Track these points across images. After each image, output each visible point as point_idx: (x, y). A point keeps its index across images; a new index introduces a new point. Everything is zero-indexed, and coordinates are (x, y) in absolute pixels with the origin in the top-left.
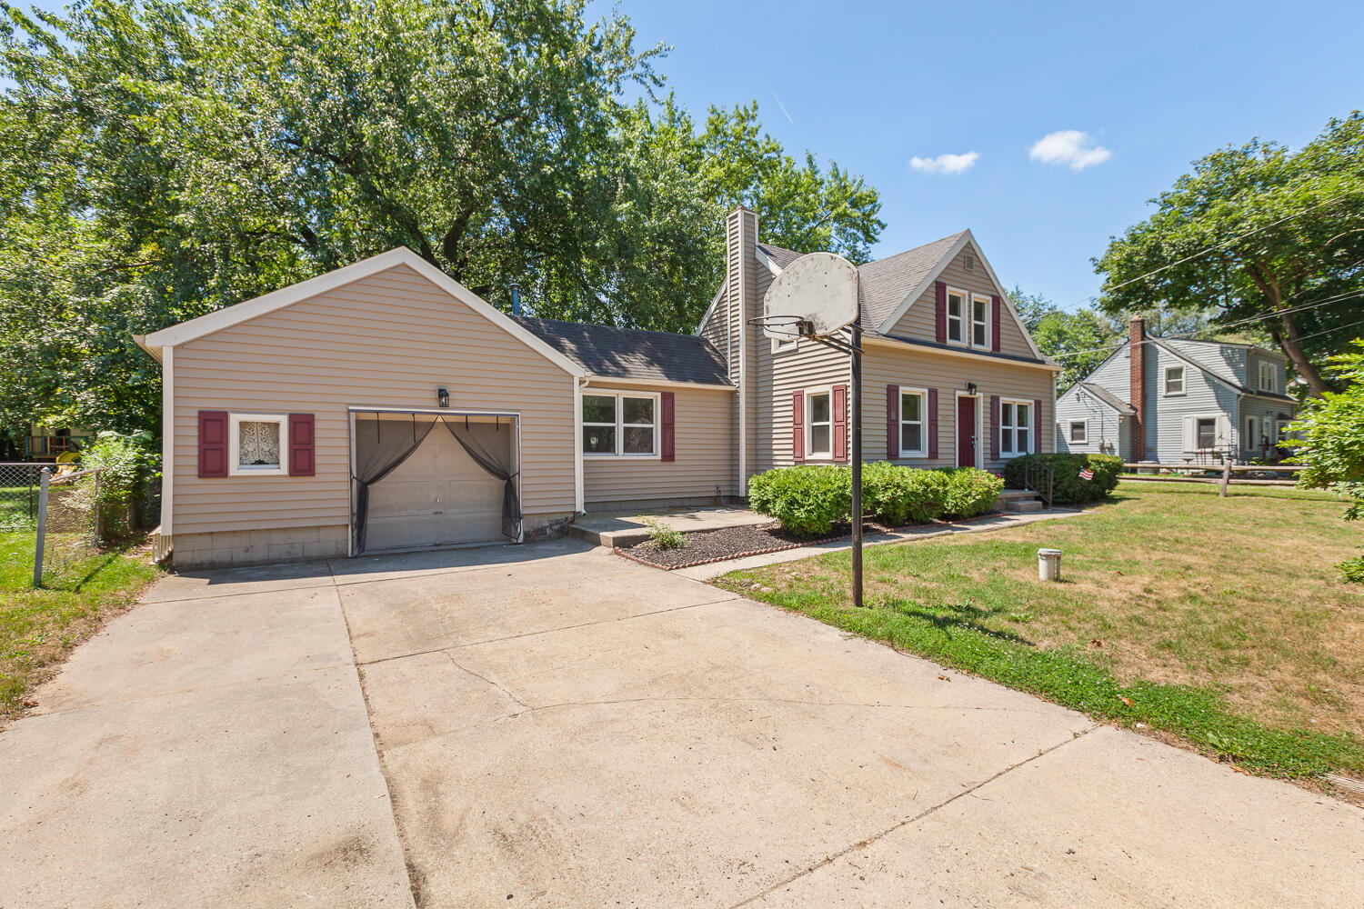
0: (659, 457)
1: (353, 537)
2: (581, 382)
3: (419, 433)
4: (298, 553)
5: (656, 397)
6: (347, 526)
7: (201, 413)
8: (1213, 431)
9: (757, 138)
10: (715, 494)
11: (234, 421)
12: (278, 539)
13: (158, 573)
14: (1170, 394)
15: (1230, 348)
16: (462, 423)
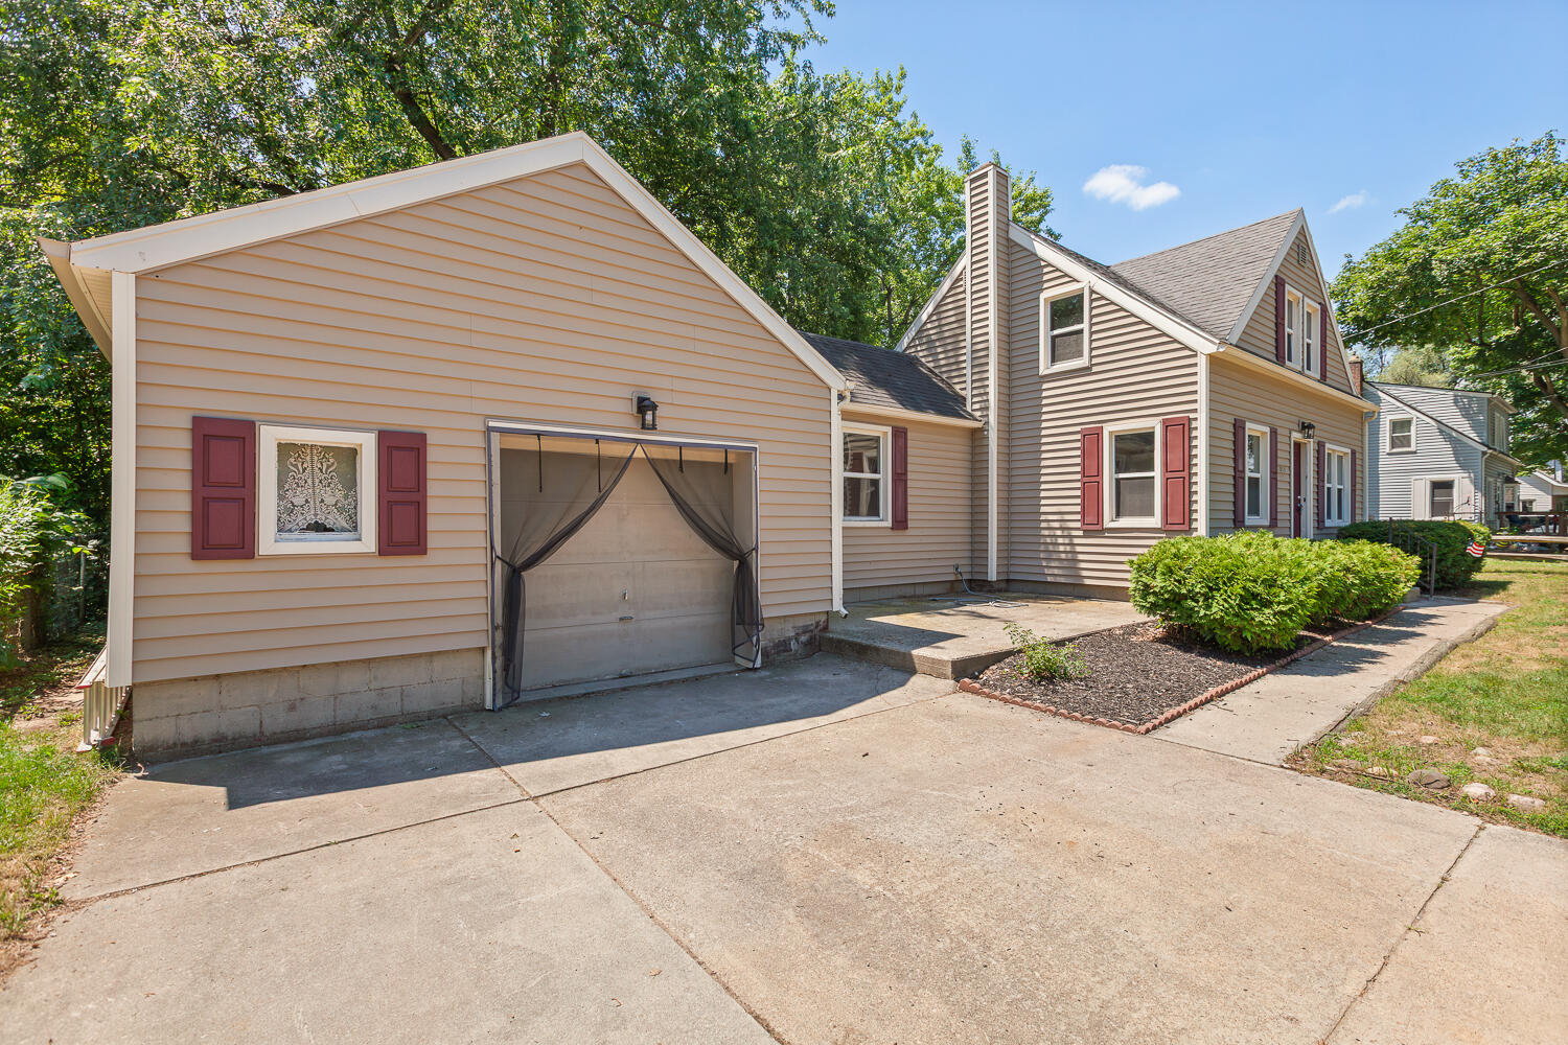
0: (889, 524)
1: (494, 672)
2: (841, 397)
3: (606, 475)
4: (392, 706)
5: (884, 432)
6: (483, 650)
7: (198, 421)
8: (1451, 495)
9: (899, 118)
10: (952, 578)
11: (269, 439)
12: (351, 681)
13: (98, 773)
14: (1394, 450)
15: (1465, 397)
16: (674, 461)
